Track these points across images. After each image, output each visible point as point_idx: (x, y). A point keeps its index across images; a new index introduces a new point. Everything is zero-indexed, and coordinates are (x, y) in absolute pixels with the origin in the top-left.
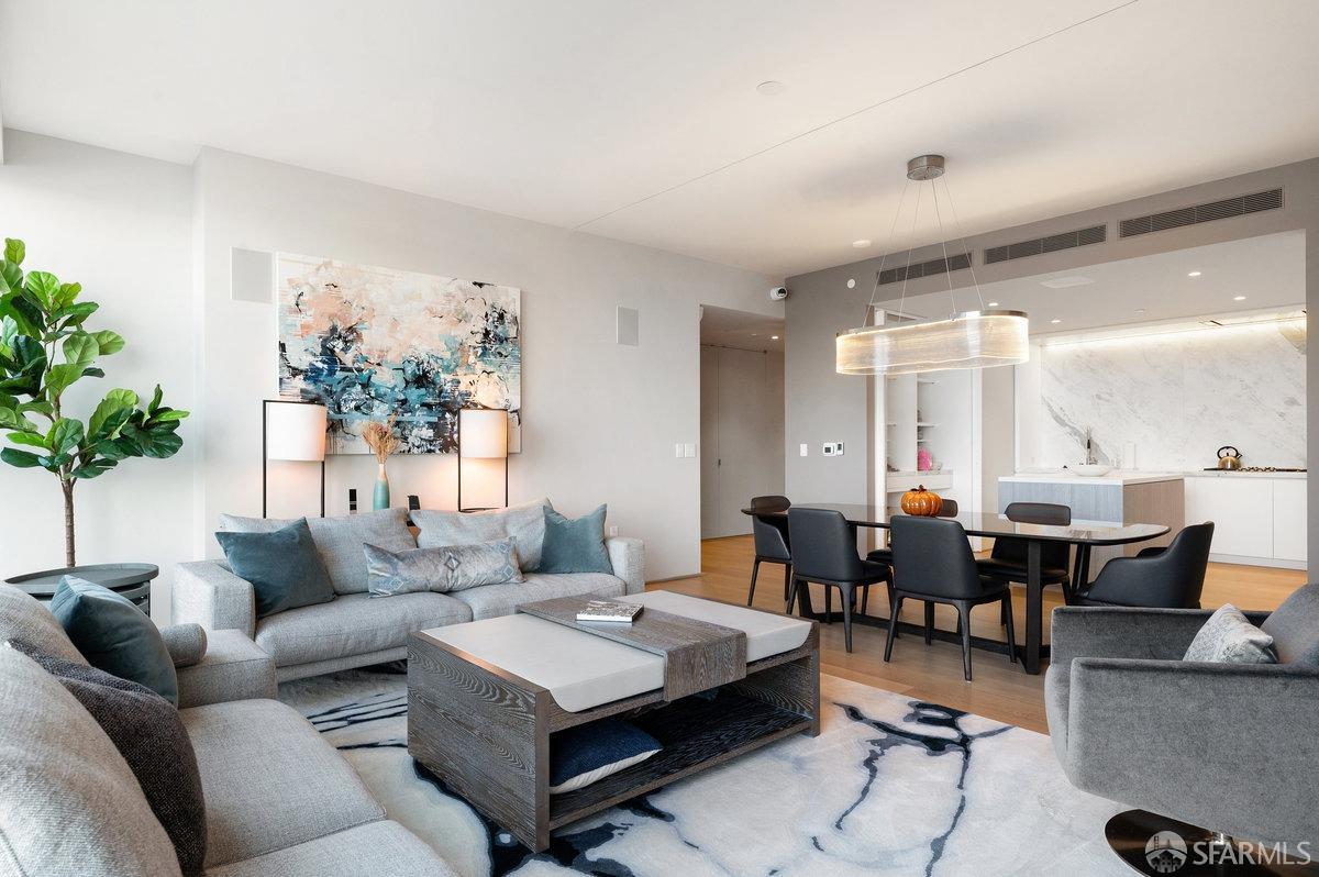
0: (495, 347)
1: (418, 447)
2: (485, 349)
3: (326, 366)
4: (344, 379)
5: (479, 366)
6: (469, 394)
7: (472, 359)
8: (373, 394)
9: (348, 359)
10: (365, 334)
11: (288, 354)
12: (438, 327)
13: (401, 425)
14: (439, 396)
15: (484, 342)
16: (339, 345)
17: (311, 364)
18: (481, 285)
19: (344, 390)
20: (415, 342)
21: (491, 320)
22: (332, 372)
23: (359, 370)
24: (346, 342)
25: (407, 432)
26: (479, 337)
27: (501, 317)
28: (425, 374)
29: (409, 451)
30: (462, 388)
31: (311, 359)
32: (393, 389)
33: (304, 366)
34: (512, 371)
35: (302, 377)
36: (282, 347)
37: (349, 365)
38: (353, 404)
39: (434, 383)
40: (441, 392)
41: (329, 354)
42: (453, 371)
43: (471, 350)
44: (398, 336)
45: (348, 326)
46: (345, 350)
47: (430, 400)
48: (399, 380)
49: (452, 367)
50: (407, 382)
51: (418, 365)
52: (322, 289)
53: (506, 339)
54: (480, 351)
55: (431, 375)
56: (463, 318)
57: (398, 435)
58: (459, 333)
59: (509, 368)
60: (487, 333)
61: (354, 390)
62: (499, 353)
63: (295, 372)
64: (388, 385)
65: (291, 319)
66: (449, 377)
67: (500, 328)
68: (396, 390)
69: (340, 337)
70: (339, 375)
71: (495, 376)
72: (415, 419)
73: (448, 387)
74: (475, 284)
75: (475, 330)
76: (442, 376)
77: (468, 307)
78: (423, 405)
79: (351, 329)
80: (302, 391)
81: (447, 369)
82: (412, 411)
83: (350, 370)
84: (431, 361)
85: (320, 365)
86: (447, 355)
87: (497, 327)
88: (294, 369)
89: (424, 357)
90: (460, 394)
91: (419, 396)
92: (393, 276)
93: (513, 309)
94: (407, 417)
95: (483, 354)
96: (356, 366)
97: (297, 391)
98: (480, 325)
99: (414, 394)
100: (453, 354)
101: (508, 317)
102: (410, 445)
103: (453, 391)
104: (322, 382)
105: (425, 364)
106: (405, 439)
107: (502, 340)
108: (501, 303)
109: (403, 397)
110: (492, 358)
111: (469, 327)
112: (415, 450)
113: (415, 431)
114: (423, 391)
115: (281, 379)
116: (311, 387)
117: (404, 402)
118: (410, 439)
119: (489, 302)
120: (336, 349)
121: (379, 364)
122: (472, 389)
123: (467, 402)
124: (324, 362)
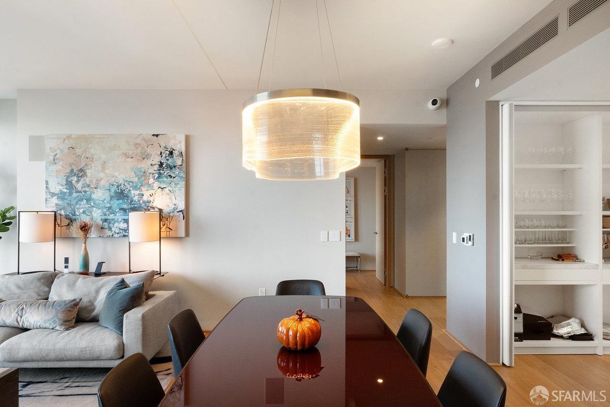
0: (167, 172)
1: (118, 234)
2: (160, 174)
3: (68, 191)
4: (77, 197)
5: (156, 185)
6: (149, 202)
7: (151, 181)
8: (92, 204)
9: (79, 186)
10: (89, 172)
11: (49, 186)
12: (130, 163)
13: (108, 221)
14: (131, 204)
15: (159, 170)
16: (75, 179)
17: (60, 190)
18: (157, 136)
19: (77, 203)
20: (116, 174)
21: (164, 156)
22: (71, 194)
23: (85, 192)
24: (78, 177)
25: (111, 225)
26: (156, 167)
27: (171, 153)
28: (122, 191)
29: (112, 236)
30: (145, 198)
31: (60, 187)
32: (103, 201)
33: (57, 192)
34: (178, 186)
35: (56, 197)
36: (47, 182)
37: (80, 189)
38: (81, 211)
39: (127, 196)
40: (131, 201)
41: (69, 184)
42: (139, 189)
43: (151, 175)
44: (107, 171)
45: (79, 168)
46: (78, 182)
47: (125, 206)
48: (107, 196)
49: (139, 186)
50: (112, 197)
51: (118, 186)
52: (66, 151)
53: (175, 167)
54: (157, 175)
55: (126, 192)
56: (145, 157)
57: (106, 227)
58: (143, 166)
59: (176, 184)
60: (161, 164)
61: (82, 203)
62: (170, 176)
63: (53, 195)
64: (101, 199)
65: (51, 168)
66: (137, 192)
67: (170, 160)
68: (105, 201)
69: (75, 175)
70: (75, 195)
71: (166, 190)
72: (116, 218)
73: (136, 198)
74: (153, 135)
75: (154, 163)
76: (132, 192)
77: (149, 150)
78: (121, 209)
79: (81, 170)
80: (56, 204)
81: (135, 188)
82: (114, 213)
83: (80, 192)
84: (126, 184)
85: (65, 190)
86: (136, 179)
87: (168, 160)
88: (53, 193)
89: (121, 181)
90: (144, 202)
91: (118, 204)
92: (104, 138)
93: (180, 147)
94: (112, 216)
95: (159, 177)
96: (83, 189)
97: (54, 205)
98: (157, 160)
99: (116, 204)
100: (139, 179)
101: (176, 153)
102: (113, 232)
103: (139, 201)
104: (66, 199)
105: (122, 186)
106: (110, 229)
107: (171, 168)
108: (171, 145)
109: (109, 205)
110: (165, 179)
111: (149, 162)
112: (116, 235)
113: (116, 224)
114: (121, 201)
115: (46, 199)
116: (60, 203)
117: (110, 208)
118: (113, 229)
119: (163, 145)
120: (73, 181)
121: (96, 188)
122: (151, 199)
123: (148, 206)
124: (67, 189)
